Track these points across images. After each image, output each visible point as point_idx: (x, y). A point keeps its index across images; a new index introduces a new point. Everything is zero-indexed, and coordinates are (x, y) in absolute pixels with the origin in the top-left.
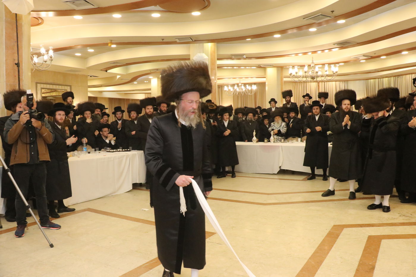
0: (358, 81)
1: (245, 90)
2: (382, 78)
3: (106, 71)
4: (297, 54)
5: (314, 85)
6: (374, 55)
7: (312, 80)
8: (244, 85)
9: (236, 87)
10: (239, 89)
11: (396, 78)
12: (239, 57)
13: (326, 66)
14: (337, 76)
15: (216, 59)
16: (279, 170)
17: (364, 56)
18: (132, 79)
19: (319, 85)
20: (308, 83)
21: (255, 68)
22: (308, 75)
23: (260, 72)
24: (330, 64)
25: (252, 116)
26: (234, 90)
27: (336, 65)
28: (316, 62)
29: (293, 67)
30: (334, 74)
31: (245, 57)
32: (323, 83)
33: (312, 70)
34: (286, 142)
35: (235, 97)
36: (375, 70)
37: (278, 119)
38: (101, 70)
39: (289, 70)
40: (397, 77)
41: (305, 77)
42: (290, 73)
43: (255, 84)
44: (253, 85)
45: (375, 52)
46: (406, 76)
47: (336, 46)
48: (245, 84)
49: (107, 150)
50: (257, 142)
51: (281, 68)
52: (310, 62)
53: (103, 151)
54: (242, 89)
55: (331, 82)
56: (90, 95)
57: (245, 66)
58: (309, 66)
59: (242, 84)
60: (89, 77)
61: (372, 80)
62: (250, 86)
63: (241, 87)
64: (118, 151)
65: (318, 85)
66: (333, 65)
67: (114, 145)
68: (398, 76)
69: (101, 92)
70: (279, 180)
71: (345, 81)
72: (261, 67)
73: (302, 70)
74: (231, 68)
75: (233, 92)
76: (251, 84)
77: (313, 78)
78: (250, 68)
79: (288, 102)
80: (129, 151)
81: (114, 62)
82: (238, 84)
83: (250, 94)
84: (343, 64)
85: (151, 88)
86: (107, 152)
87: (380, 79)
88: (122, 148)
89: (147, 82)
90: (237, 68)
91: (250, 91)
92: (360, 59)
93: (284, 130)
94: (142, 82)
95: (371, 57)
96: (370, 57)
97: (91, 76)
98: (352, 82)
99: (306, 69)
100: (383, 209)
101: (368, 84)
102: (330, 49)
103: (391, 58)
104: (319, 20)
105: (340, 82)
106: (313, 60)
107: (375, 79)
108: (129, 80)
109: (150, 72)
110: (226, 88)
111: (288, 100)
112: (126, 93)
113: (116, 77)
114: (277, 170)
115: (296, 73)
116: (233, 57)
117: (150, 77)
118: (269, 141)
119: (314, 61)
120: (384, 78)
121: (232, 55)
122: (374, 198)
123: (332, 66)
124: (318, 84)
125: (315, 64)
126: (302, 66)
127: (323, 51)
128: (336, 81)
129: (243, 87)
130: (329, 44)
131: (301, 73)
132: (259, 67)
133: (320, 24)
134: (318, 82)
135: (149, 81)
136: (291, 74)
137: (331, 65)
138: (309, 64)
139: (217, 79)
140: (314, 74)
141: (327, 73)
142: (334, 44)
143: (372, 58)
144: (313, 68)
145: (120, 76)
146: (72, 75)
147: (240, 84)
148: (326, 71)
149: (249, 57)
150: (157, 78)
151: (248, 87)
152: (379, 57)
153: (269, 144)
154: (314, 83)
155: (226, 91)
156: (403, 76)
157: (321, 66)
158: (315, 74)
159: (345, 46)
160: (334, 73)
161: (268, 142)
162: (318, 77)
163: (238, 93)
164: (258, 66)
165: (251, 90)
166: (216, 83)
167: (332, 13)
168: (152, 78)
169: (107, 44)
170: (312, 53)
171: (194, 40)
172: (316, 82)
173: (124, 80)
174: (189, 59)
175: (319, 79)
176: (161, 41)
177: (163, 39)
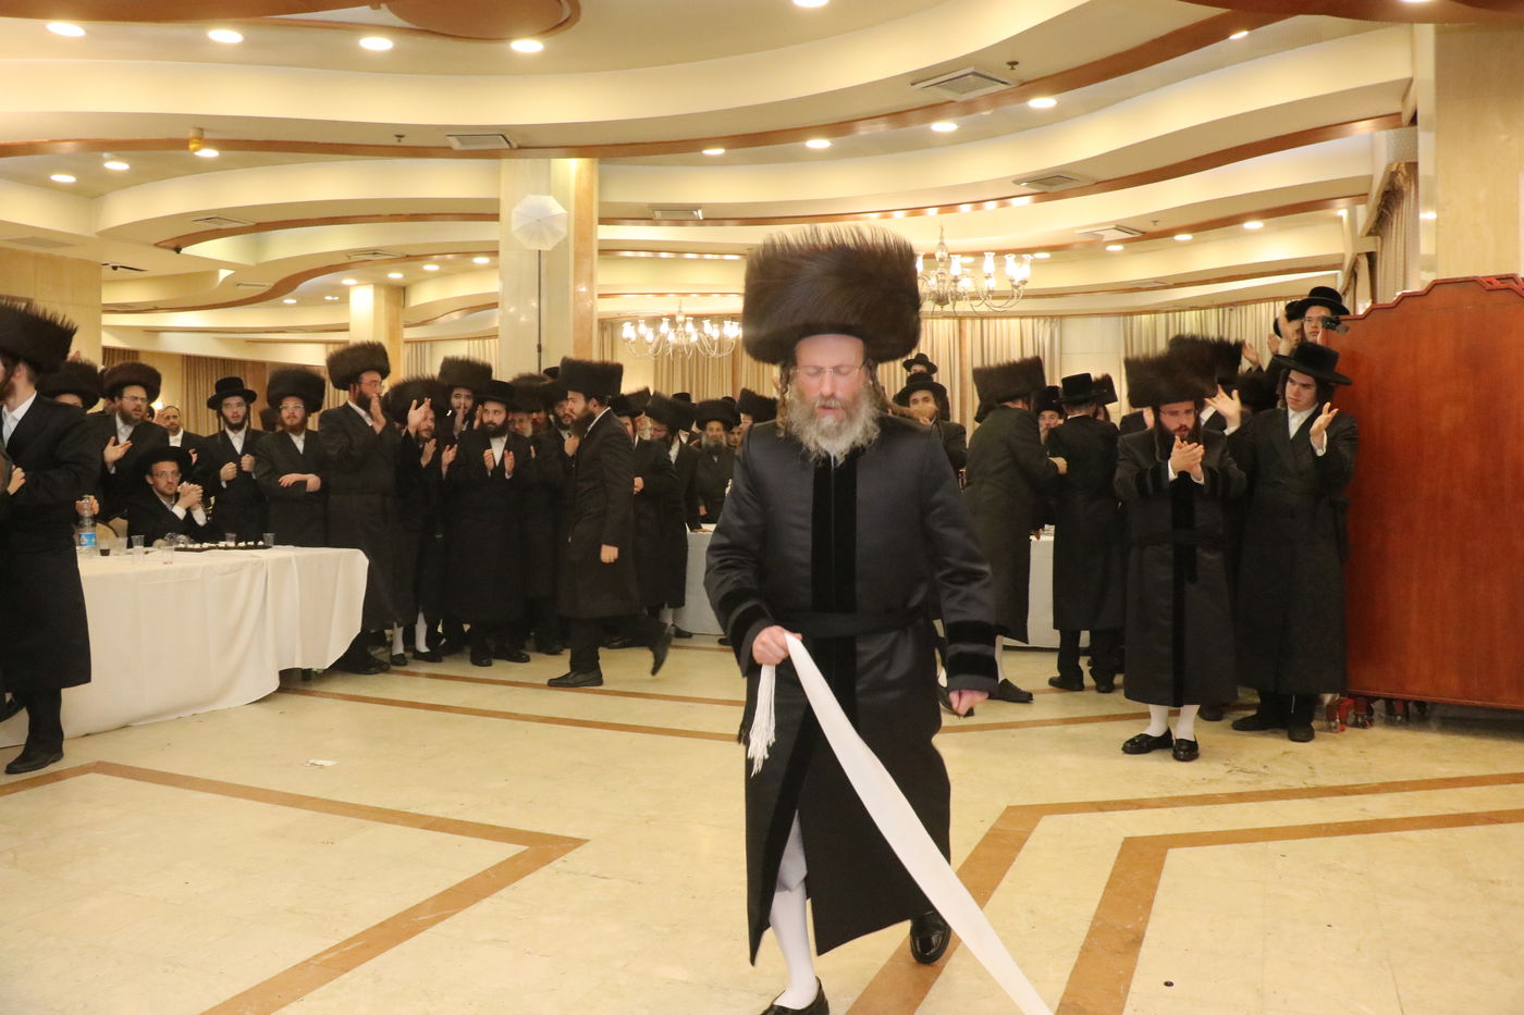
0: (1097, 321)
1: (700, 338)
2: (1180, 311)
3: (178, 250)
5: (944, 329)
6: (1151, 228)
7: (938, 308)
8: (694, 322)
9: (664, 327)
10: (677, 335)
11: (1224, 312)
12: (680, 215)
13: (989, 258)
14: (1025, 297)
15: (596, 220)
17: (1118, 228)
18: (276, 285)
19: (963, 327)
21: (736, 257)
22: (925, 288)
24: (1000, 253)
25: (719, 430)
26: (657, 339)
27: (1024, 256)
28: (953, 243)
30: (1017, 287)
31: (701, 217)
32: (978, 321)
33: (939, 270)
35: (659, 362)
36: (1156, 280)
38: (156, 245)
40: (1227, 309)
44: (726, 323)
45: (1155, 218)
46: (1258, 305)
47: (1023, 187)
48: (698, 319)
49: (178, 543)
52: (931, 243)
53: (159, 547)
54: (688, 336)
55: (1004, 321)
56: (110, 341)
57: (701, 251)
58: (930, 256)
59: (687, 316)
60: (107, 271)
61: (1145, 317)
62: (716, 326)
63: (682, 330)
64: (221, 548)
65: (960, 331)
66: (1014, 257)
67: (205, 525)
68: (1233, 305)
69: (154, 332)
71: (1052, 317)
74: (650, 254)
75: (654, 345)
76: (718, 319)
77: (943, 302)
78: (716, 257)
80: (264, 547)
81: (209, 217)
82: (672, 318)
83: (714, 353)
84: (1046, 255)
85: (348, 324)
86: (177, 550)
87: (1170, 314)
88: (234, 536)
89: (337, 298)
90: (671, 255)
91: (716, 344)
92: (1105, 239)
94: (315, 300)
95: (1144, 233)
96: (1138, 235)
97: (115, 268)
98: (1078, 322)
100: (1175, 751)
101: (1131, 329)
102: (1003, 200)
103: (1206, 242)
104: (964, 93)
105: (1036, 320)
106: (942, 237)
107: (1155, 312)
108: (265, 289)
109: (346, 260)
110: (628, 331)
112: (252, 337)
113: (215, 273)
116: (658, 215)
117: (348, 281)
119: (945, 241)
120: (1184, 311)
121: (655, 207)
122: (1147, 716)
123: (1010, 258)
124: (960, 324)
125: (951, 250)
127: (978, 203)
128: (1021, 317)
129: (690, 328)
130: (999, 182)
133: (969, 107)
134: (960, 318)
135: (343, 296)
137: (1006, 256)
138: (931, 251)
139: (596, 296)
140: (946, 285)
141: (992, 284)
142: (1018, 182)
143: (1147, 236)
144: (941, 265)
145: (230, 272)
146: (37, 257)
147: (680, 318)
148: (987, 278)
149: (716, 218)
150: (372, 286)
151: (711, 330)
152: (1169, 233)
154: (947, 321)
155: (628, 339)
156: (1248, 307)
157: (970, 260)
158: (947, 288)
159: (1053, 189)
160: (1016, 283)
162: (958, 297)
163: (671, 350)
165: (721, 341)
166: (591, 308)
167: (1012, 69)
168: (355, 285)
169: (182, 144)
170: (940, 213)
171: (515, 145)
172: (954, 318)
173: (245, 287)
174: (495, 217)
175: (963, 307)
176: (394, 141)
177: (400, 136)
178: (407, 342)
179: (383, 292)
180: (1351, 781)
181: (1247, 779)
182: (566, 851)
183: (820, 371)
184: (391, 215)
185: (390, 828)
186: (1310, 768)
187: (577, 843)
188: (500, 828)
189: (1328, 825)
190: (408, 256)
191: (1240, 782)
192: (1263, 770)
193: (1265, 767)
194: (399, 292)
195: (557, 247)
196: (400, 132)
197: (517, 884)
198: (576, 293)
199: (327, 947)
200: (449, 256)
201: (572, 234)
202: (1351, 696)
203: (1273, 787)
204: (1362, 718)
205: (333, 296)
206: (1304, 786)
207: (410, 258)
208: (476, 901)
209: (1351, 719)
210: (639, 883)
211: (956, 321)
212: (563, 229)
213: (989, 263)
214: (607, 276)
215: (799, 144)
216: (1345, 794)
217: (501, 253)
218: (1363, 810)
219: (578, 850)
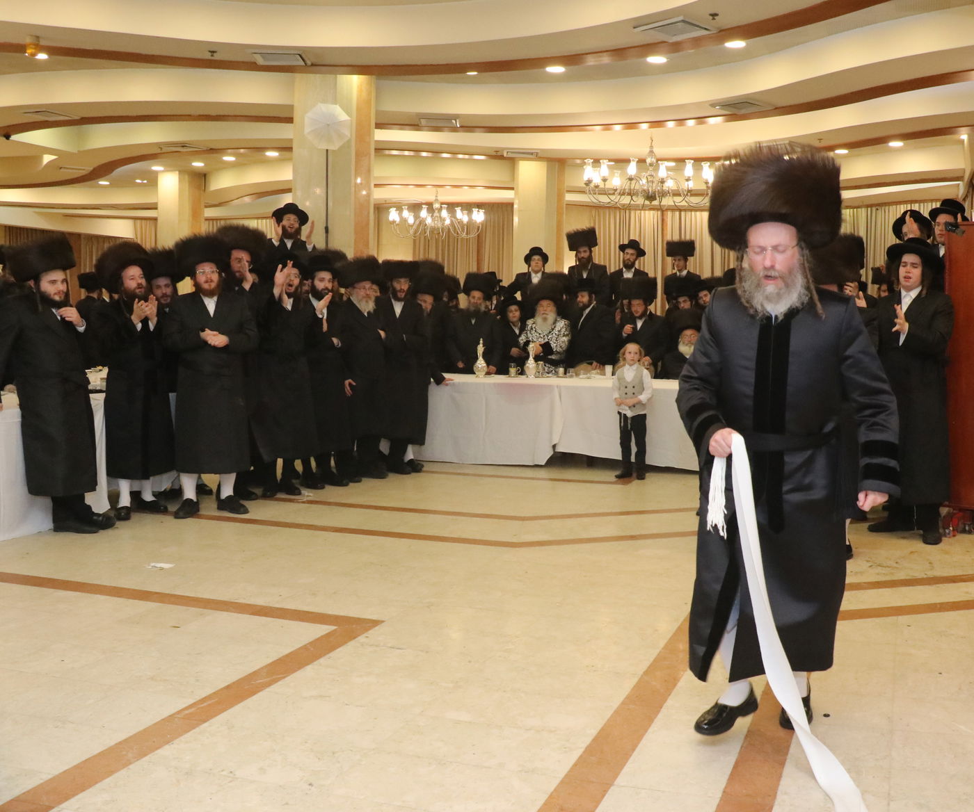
1: (452, 221)
3: (7, 137)
4: (607, 127)
5: (650, 218)
7: (647, 202)
8: (448, 209)
9: (424, 213)
10: (434, 220)
11: (871, 211)
12: (440, 122)
13: (690, 164)
15: (373, 125)
16: (552, 453)
18: (94, 169)
19: (665, 218)
20: (633, 212)
21: (482, 157)
22: (637, 187)
23: (497, 173)
24: (698, 160)
25: (479, 298)
26: (418, 222)
28: (660, 151)
29: (597, 162)
31: (458, 126)
32: (677, 213)
33: (649, 173)
34: (571, 376)
35: (417, 242)
37: (547, 311)
39: (584, 169)
40: (874, 209)
41: (629, 194)
42: (586, 178)
43: (479, 206)
44: (475, 210)
45: (819, 136)
46: (898, 207)
47: (717, 110)
48: (451, 206)
50: (488, 373)
51: (559, 164)
52: (643, 151)
54: (443, 220)
55: (698, 213)
57: (454, 151)
58: (641, 161)
59: (442, 203)
62: (465, 212)
63: (438, 215)
65: (663, 220)
66: (709, 164)
70: (551, 482)
72: (501, 157)
73: (619, 172)
74: (412, 153)
75: (415, 227)
76: (468, 207)
77: (651, 197)
78: (467, 157)
79: (584, 263)
81: (38, 109)
82: (430, 206)
85: (156, 204)
89: (145, 181)
90: (430, 155)
91: (465, 227)
93: (560, 342)
94: (127, 183)
99: (632, 169)
102: (701, 119)
103: (859, 156)
104: (675, 36)
106: (651, 147)
108: (84, 173)
109: (157, 151)
110: (393, 215)
111: (583, 258)
112: (70, 213)
113: (40, 158)
114: (544, 456)
115: (605, 180)
116: (423, 123)
117: (157, 168)
118: (522, 373)
119: (655, 150)
123: (705, 165)
124: (663, 215)
125: (658, 157)
126: (621, 162)
127: (681, 121)
129: (444, 213)
130: (699, 105)
131: (616, 182)
132: (497, 156)
133: (677, 47)
134: (662, 210)
135: (153, 181)
136: (589, 182)
137: (703, 163)
138: (643, 157)
139: (372, 185)
140: (654, 185)
141: (691, 185)
142: (713, 105)
144: (651, 169)
145: (53, 157)
147: (436, 206)
148: (688, 180)
149: (470, 126)
150: (177, 172)
151: (461, 215)
153: (521, 380)
154: (652, 212)
155: (394, 222)
156: (891, 207)
157: (674, 165)
158: (655, 187)
159: (743, 112)
161: (519, 374)
162: (664, 194)
164: (495, 154)
165: (471, 224)
166: (369, 195)
168: (163, 171)
169: (21, 48)
170: (650, 127)
171: (309, 63)
172: (658, 210)
173: (65, 170)
174: (290, 120)
175: (668, 201)
176: (208, 56)
177: (213, 52)
178: (207, 219)
179: (186, 177)
180: (958, 572)
181: (884, 572)
182: (367, 630)
183: (763, 249)
184: (200, 116)
185: (225, 614)
186: (930, 563)
187: (375, 623)
188: (312, 613)
189: (941, 604)
190: (211, 149)
191: (878, 574)
192: (895, 565)
193: (897, 563)
194: (200, 179)
195: (341, 148)
196: (213, 48)
197: (331, 654)
198: (356, 184)
199: (186, 705)
200: (242, 151)
201: (354, 136)
202: (961, 510)
203: (903, 578)
204: (969, 525)
205: (142, 179)
206: (925, 576)
207: (212, 151)
208: (299, 668)
209: (961, 526)
210: (427, 652)
211: (659, 212)
212: (347, 133)
213: (689, 169)
214: (381, 170)
215: (542, 70)
216: (954, 582)
217: (294, 149)
218: (967, 593)
219: (377, 628)
